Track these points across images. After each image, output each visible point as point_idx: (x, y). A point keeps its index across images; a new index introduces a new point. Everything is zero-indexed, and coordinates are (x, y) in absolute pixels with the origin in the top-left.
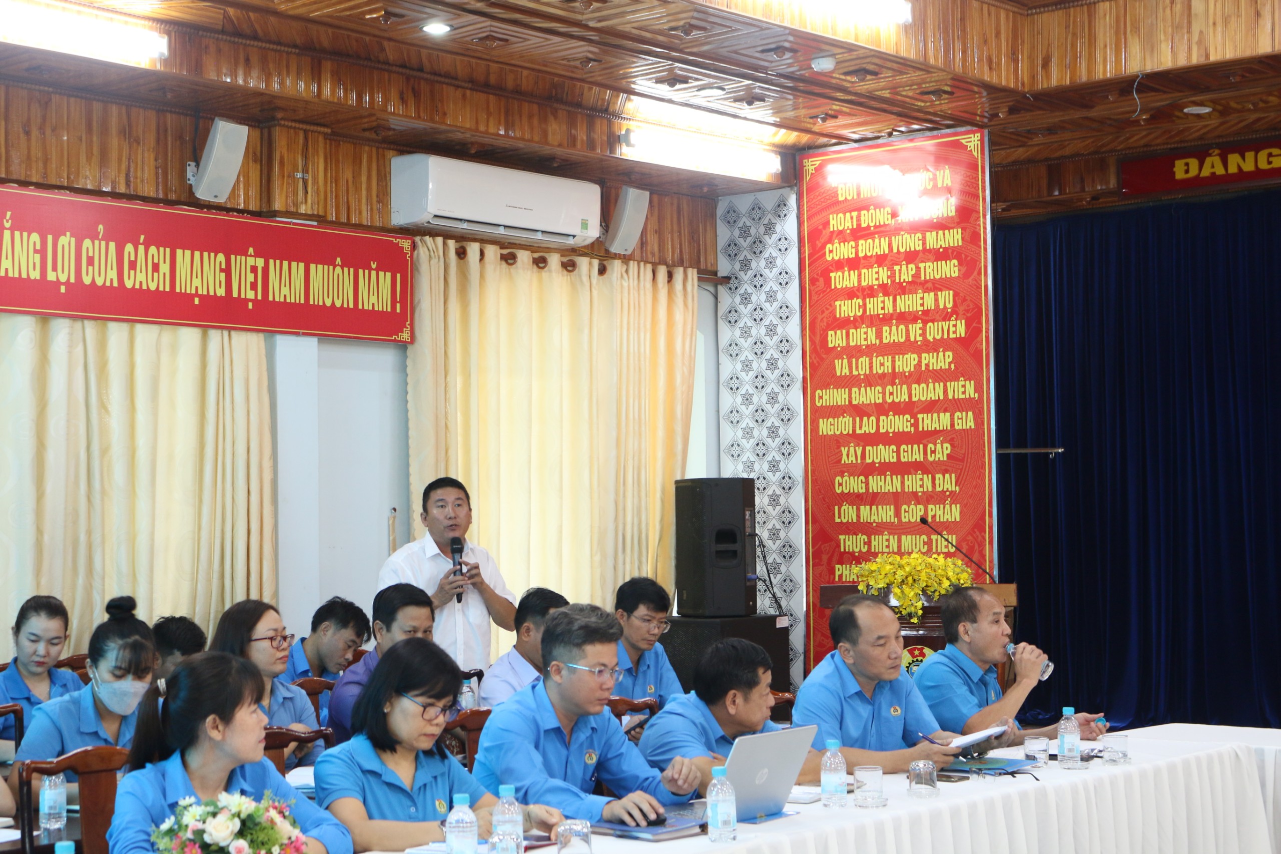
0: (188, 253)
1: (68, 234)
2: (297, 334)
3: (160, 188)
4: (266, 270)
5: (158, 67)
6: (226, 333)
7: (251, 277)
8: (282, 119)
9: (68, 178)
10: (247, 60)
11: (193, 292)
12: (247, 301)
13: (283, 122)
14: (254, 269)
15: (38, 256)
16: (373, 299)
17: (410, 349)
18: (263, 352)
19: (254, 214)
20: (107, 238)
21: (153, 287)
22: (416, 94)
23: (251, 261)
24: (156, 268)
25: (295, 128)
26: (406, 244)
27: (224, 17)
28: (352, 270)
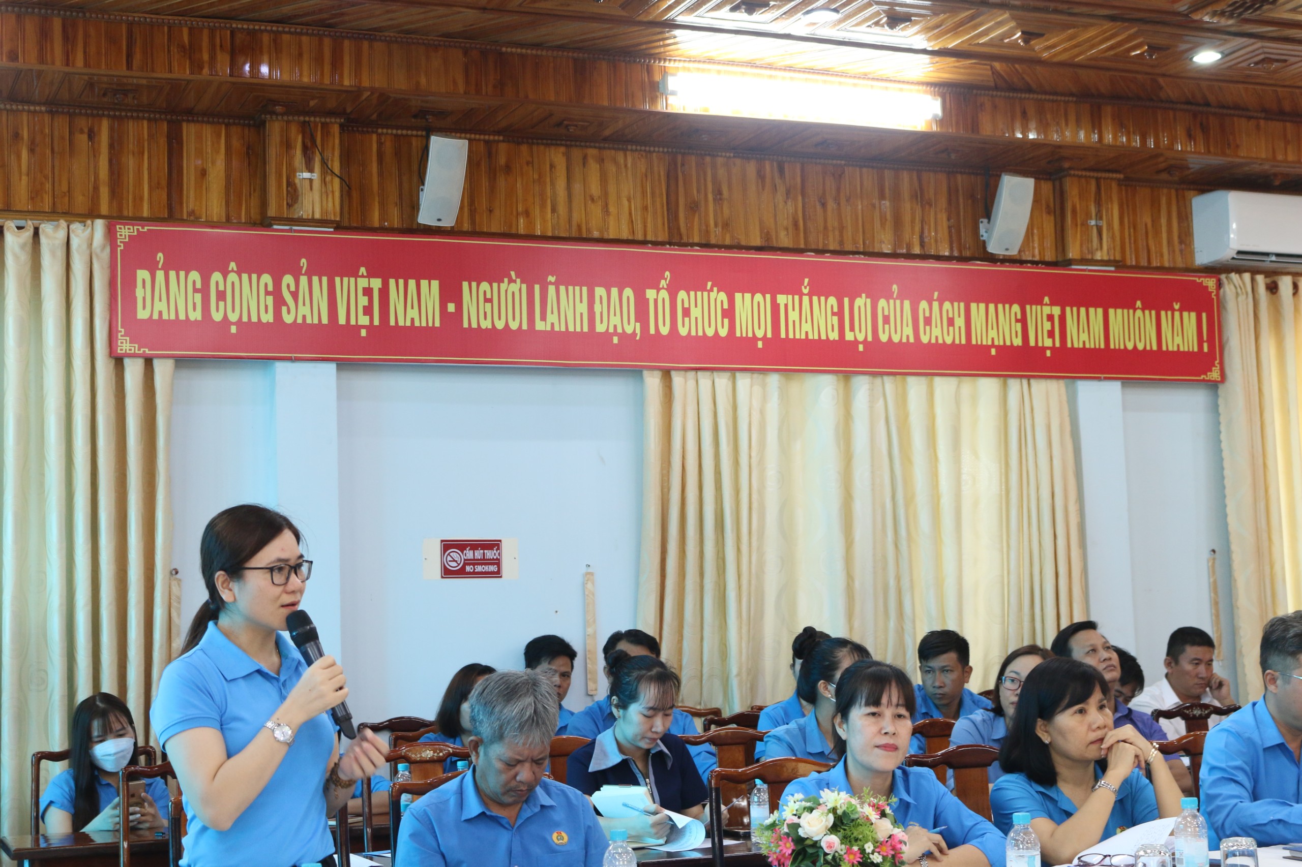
0: (982, 306)
1: (864, 295)
2: (1099, 379)
3: (954, 245)
4: (1063, 318)
5: (935, 128)
6: (1025, 381)
7: (1047, 326)
8: (1070, 168)
9: (864, 243)
10: (1024, 114)
11: (990, 343)
12: (1044, 349)
13: (1072, 172)
14: (1050, 318)
15: (835, 319)
16: (1178, 340)
17: (1222, 389)
18: (1064, 398)
19: (1048, 264)
20: (902, 297)
21: (949, 341)
22: (1205, 129)
23: (1047, 310)
24: (951, 322)
25: (1086, 177)
26: (1210, 283)
27: (993, 73)
28: (1153, 312)
